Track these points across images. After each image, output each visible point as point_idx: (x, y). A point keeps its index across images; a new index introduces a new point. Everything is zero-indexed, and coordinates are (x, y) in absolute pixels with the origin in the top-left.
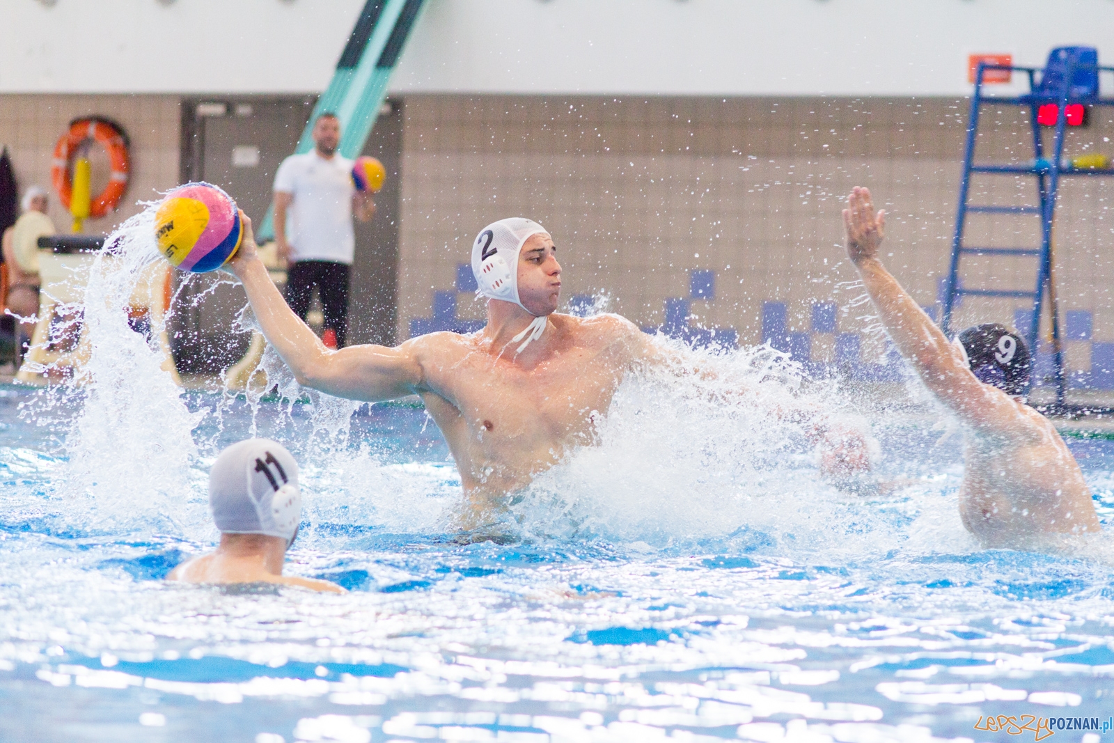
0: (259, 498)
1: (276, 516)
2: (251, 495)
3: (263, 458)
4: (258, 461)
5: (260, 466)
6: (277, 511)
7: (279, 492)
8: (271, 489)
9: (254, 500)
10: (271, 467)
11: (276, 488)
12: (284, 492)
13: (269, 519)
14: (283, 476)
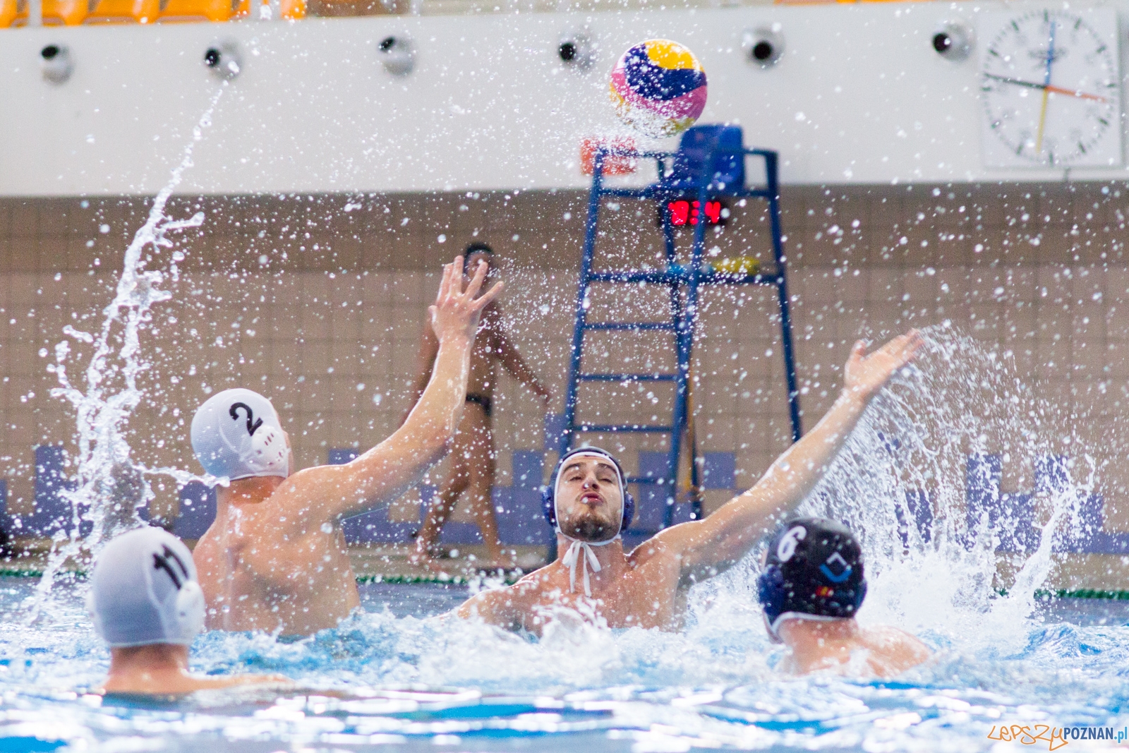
0: (161, 597)
1: (181, 620)
2: (152, 597)
3: (161, 552)
4: (156, 557)
5: (159, 563)
6: (183, 614)
7: (183, 591)
8: (173, 588)
9: (156, 604)
10: (171, 562)
11: (179, 586)
12: (188, 590)
13: (174, 625)
14: (185, 572)
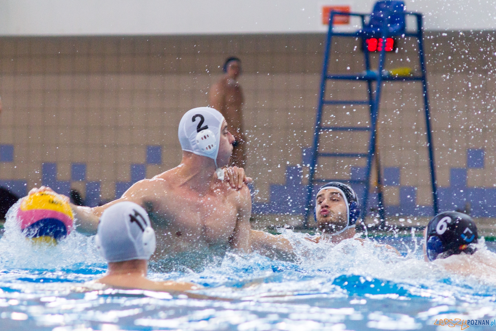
0: (135, 236)
1: (145, 247)
2: (130, 236)
3: (133, 214)
4: (131, 216)
5: (133, 219)
6: (146, 244)
7: (145, 232)
8: (141, 231)
9: (133, 240)
10: (138, 218)
11: (143, 230)
12: (148, 232)
13: (142, 250)
14: (145, 223)
